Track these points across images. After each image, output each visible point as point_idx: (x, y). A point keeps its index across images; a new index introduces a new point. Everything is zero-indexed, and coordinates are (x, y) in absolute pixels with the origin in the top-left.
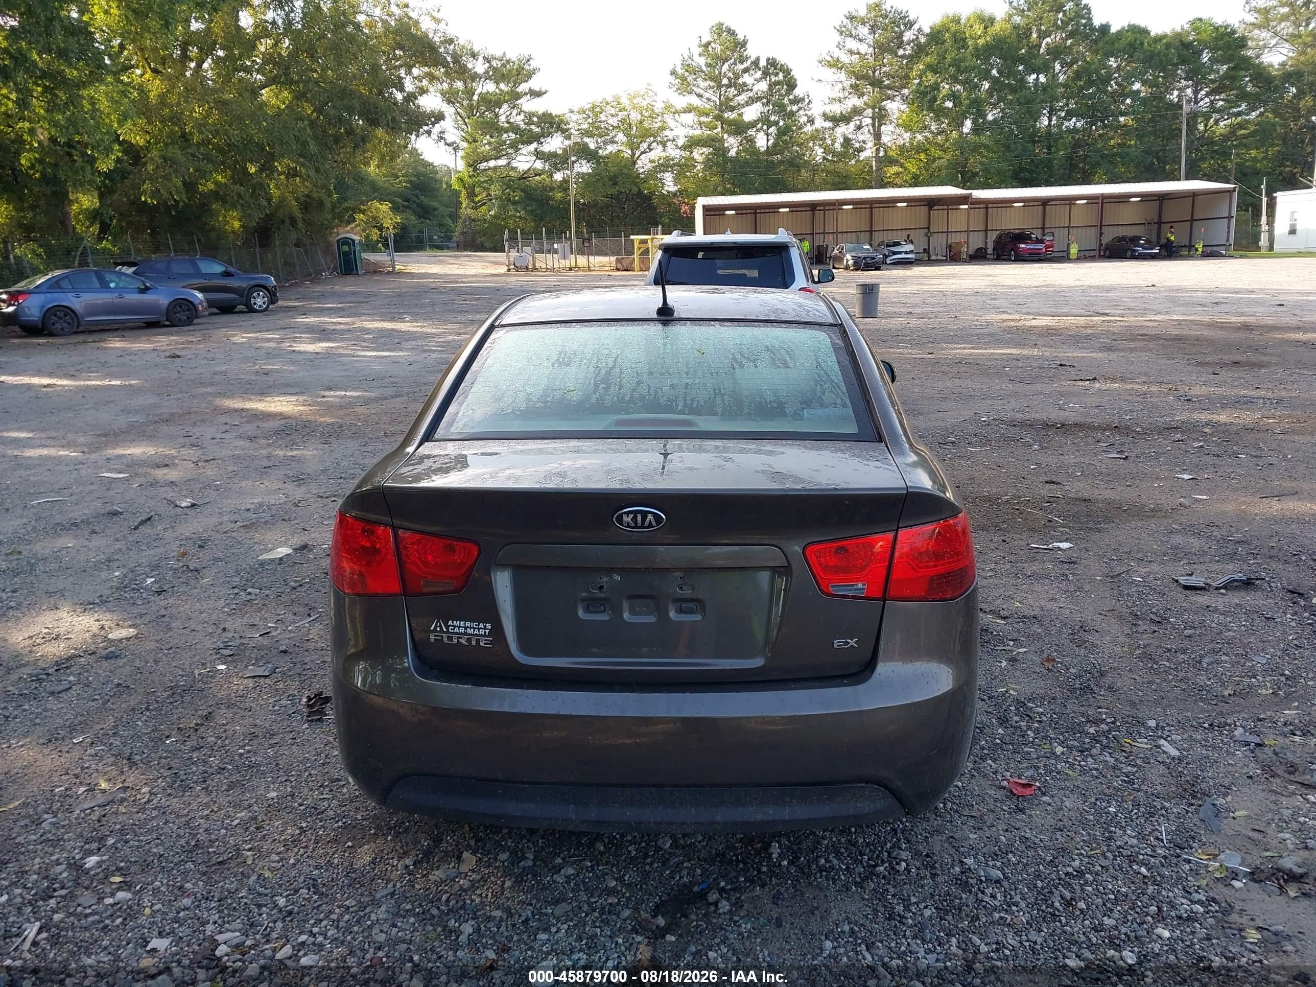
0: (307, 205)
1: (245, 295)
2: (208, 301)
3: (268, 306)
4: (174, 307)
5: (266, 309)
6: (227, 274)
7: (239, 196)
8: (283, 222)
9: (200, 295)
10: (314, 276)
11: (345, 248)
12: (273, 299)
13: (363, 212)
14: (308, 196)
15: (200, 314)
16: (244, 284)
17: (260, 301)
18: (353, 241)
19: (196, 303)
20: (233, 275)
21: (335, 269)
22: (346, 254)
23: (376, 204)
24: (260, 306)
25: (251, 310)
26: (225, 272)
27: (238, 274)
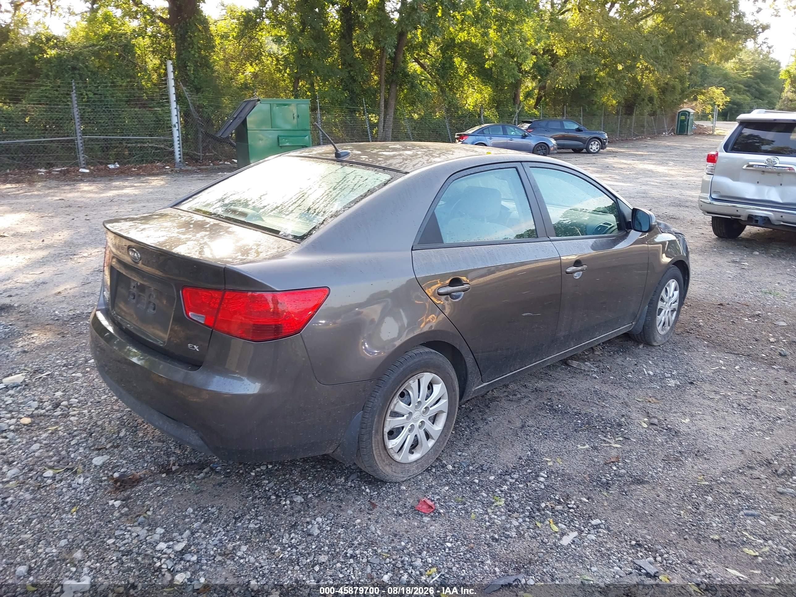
0: (664, 90)
1: (587, 142)
2: (558, 145)
3: (599, 150)
4: (538, 147)
5: (597, 152)
6: (578, 130)
7: (610, 84)
8: (643, 100)
9: (554, 142)
10: (656, 134)
11: (683, 118)
12: (603, 146)
13: (703, 94)
14: (667, 84)
15: (551, 152)
16: (587, 136)
17: (594, 147)
18: (689, 113)
19: (550, 145)
20: (582, 131)
21: (673, 130)
22: (683, 121)
23: (714, 88)
24: (594, 150)
25: (589, 152)
26: (578, 129)
27: (585, 130)
